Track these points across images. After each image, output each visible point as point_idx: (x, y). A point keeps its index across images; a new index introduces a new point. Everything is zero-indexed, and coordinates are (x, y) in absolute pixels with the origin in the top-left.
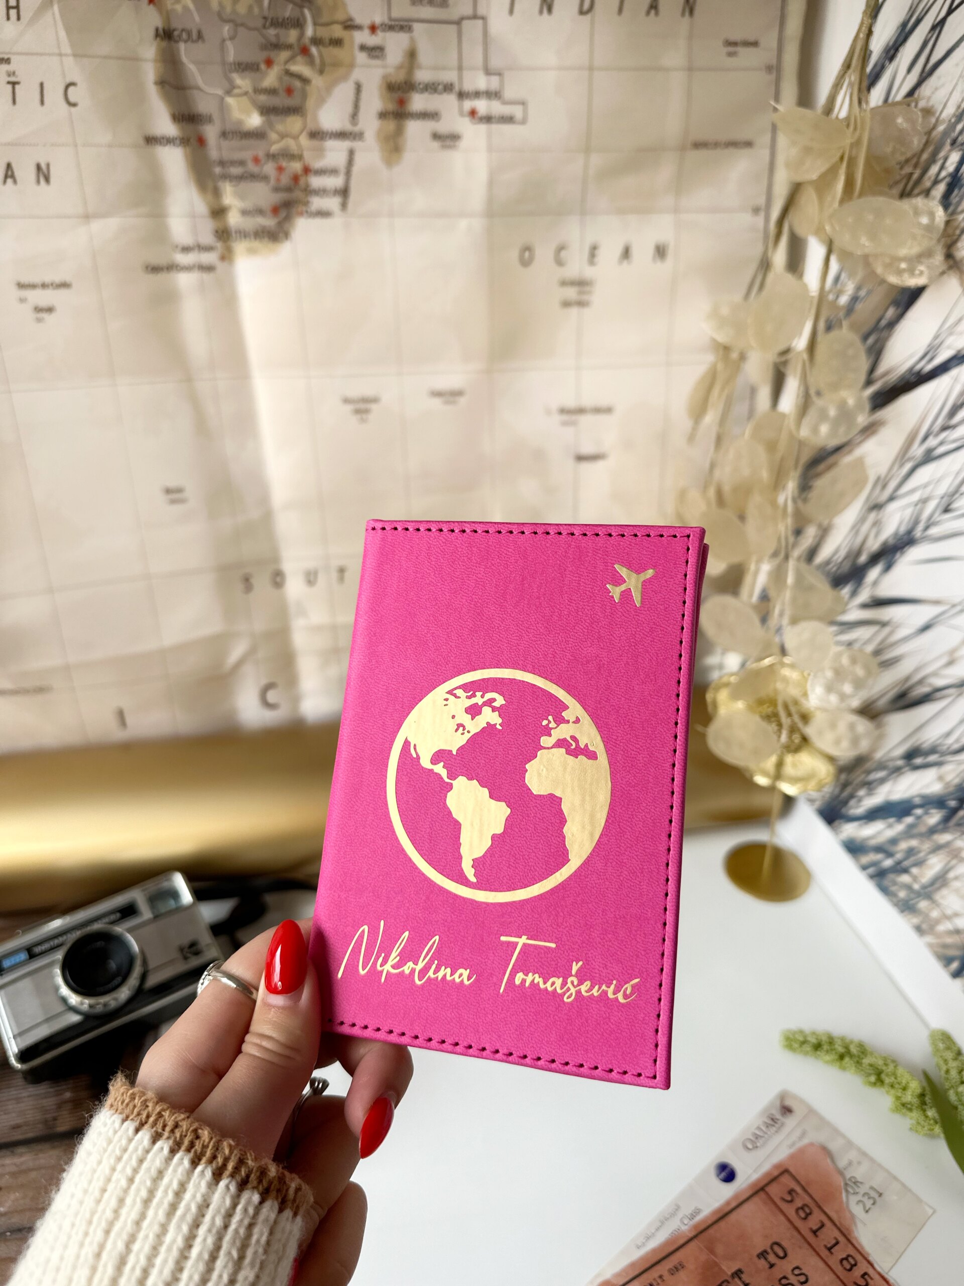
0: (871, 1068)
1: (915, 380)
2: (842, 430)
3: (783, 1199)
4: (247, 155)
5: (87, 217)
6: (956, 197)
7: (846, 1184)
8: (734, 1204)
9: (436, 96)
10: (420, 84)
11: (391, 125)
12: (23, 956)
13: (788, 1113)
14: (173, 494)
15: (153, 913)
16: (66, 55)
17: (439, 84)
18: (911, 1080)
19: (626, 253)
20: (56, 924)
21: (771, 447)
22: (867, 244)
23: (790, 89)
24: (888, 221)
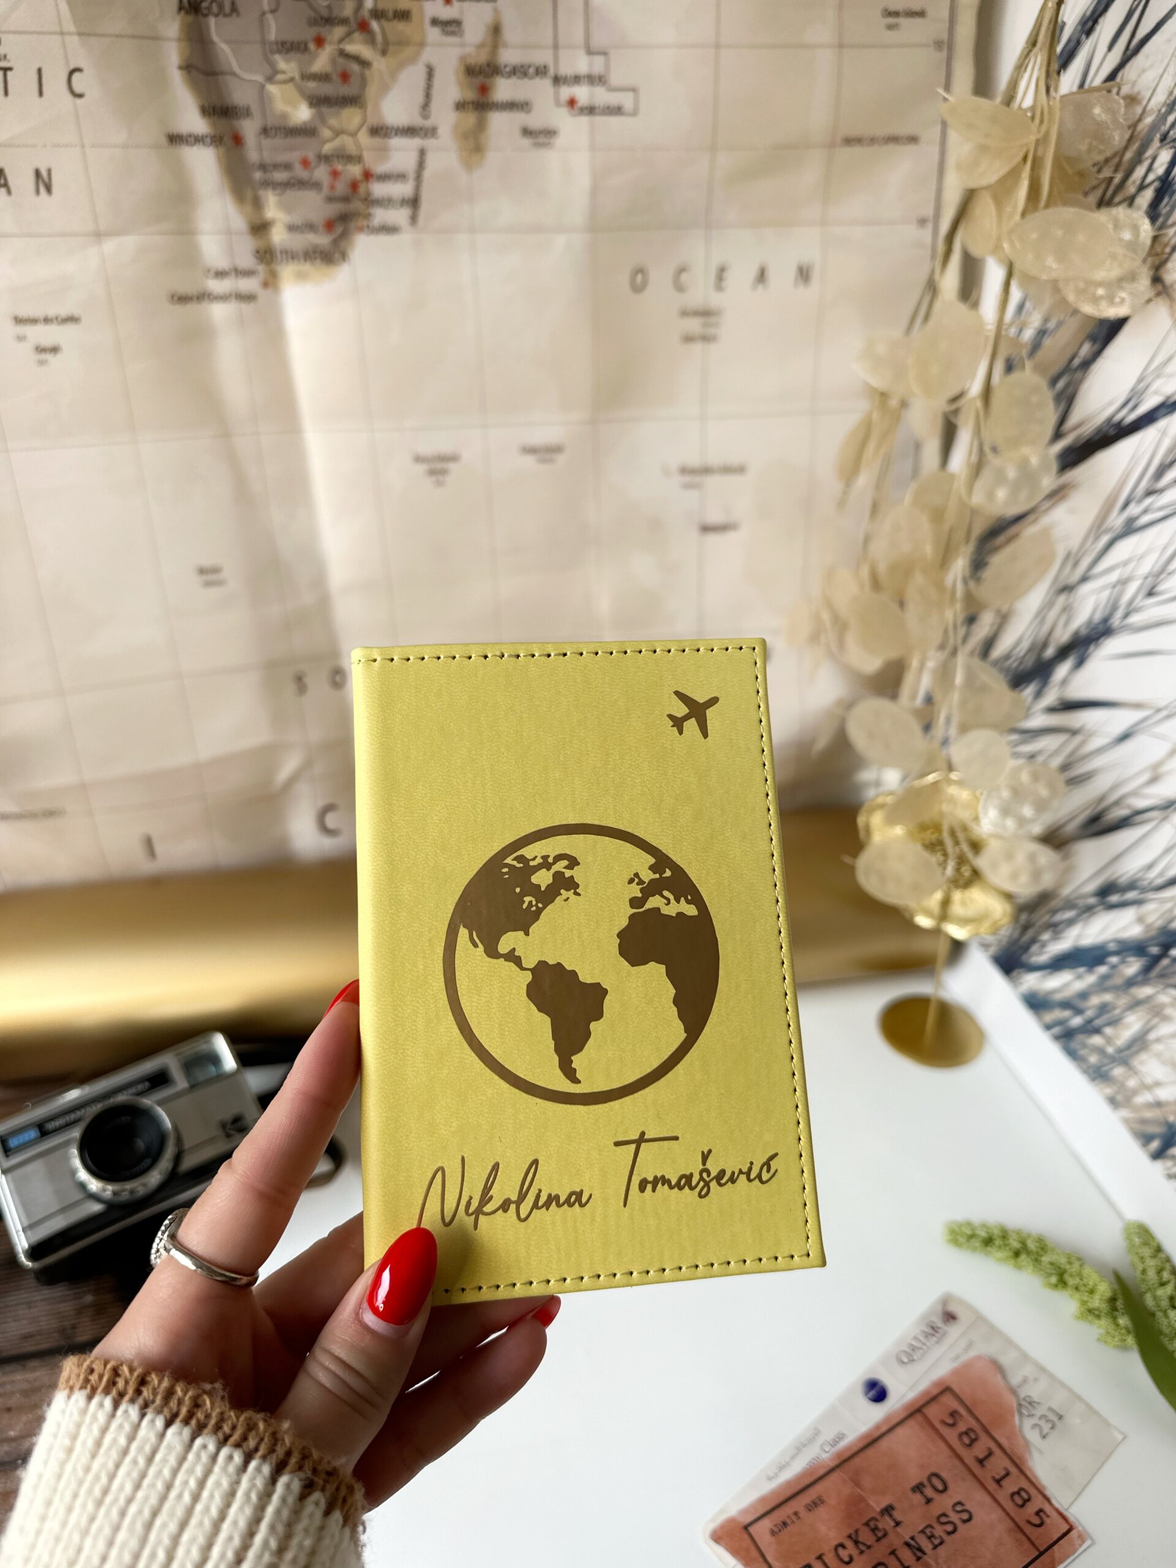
0: (1051, 1267)
1: (1115, 432)
2: (1023, 495)
3: (944, 1423)
4: (294, 157)
5: (99, 235)
6: (1166, 206)
7: (1020, 1405)
8: (884, 1429)
9: (526, 80)
10: (506, 66)
11: (471, 118)
12: (33, 1134)
13: (951, 1320)
14: (209, 574)
15: (189, 1081)
16: (70, 34)
17: (529, 66)
18: (1100, 1282)
19: (762, 276)
20: (73, 1095)
21: (937, 515)
22: (1054, 266)
23: (964, 72)
24: (1081, 238)
